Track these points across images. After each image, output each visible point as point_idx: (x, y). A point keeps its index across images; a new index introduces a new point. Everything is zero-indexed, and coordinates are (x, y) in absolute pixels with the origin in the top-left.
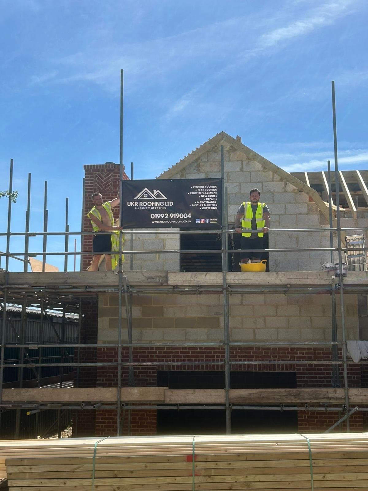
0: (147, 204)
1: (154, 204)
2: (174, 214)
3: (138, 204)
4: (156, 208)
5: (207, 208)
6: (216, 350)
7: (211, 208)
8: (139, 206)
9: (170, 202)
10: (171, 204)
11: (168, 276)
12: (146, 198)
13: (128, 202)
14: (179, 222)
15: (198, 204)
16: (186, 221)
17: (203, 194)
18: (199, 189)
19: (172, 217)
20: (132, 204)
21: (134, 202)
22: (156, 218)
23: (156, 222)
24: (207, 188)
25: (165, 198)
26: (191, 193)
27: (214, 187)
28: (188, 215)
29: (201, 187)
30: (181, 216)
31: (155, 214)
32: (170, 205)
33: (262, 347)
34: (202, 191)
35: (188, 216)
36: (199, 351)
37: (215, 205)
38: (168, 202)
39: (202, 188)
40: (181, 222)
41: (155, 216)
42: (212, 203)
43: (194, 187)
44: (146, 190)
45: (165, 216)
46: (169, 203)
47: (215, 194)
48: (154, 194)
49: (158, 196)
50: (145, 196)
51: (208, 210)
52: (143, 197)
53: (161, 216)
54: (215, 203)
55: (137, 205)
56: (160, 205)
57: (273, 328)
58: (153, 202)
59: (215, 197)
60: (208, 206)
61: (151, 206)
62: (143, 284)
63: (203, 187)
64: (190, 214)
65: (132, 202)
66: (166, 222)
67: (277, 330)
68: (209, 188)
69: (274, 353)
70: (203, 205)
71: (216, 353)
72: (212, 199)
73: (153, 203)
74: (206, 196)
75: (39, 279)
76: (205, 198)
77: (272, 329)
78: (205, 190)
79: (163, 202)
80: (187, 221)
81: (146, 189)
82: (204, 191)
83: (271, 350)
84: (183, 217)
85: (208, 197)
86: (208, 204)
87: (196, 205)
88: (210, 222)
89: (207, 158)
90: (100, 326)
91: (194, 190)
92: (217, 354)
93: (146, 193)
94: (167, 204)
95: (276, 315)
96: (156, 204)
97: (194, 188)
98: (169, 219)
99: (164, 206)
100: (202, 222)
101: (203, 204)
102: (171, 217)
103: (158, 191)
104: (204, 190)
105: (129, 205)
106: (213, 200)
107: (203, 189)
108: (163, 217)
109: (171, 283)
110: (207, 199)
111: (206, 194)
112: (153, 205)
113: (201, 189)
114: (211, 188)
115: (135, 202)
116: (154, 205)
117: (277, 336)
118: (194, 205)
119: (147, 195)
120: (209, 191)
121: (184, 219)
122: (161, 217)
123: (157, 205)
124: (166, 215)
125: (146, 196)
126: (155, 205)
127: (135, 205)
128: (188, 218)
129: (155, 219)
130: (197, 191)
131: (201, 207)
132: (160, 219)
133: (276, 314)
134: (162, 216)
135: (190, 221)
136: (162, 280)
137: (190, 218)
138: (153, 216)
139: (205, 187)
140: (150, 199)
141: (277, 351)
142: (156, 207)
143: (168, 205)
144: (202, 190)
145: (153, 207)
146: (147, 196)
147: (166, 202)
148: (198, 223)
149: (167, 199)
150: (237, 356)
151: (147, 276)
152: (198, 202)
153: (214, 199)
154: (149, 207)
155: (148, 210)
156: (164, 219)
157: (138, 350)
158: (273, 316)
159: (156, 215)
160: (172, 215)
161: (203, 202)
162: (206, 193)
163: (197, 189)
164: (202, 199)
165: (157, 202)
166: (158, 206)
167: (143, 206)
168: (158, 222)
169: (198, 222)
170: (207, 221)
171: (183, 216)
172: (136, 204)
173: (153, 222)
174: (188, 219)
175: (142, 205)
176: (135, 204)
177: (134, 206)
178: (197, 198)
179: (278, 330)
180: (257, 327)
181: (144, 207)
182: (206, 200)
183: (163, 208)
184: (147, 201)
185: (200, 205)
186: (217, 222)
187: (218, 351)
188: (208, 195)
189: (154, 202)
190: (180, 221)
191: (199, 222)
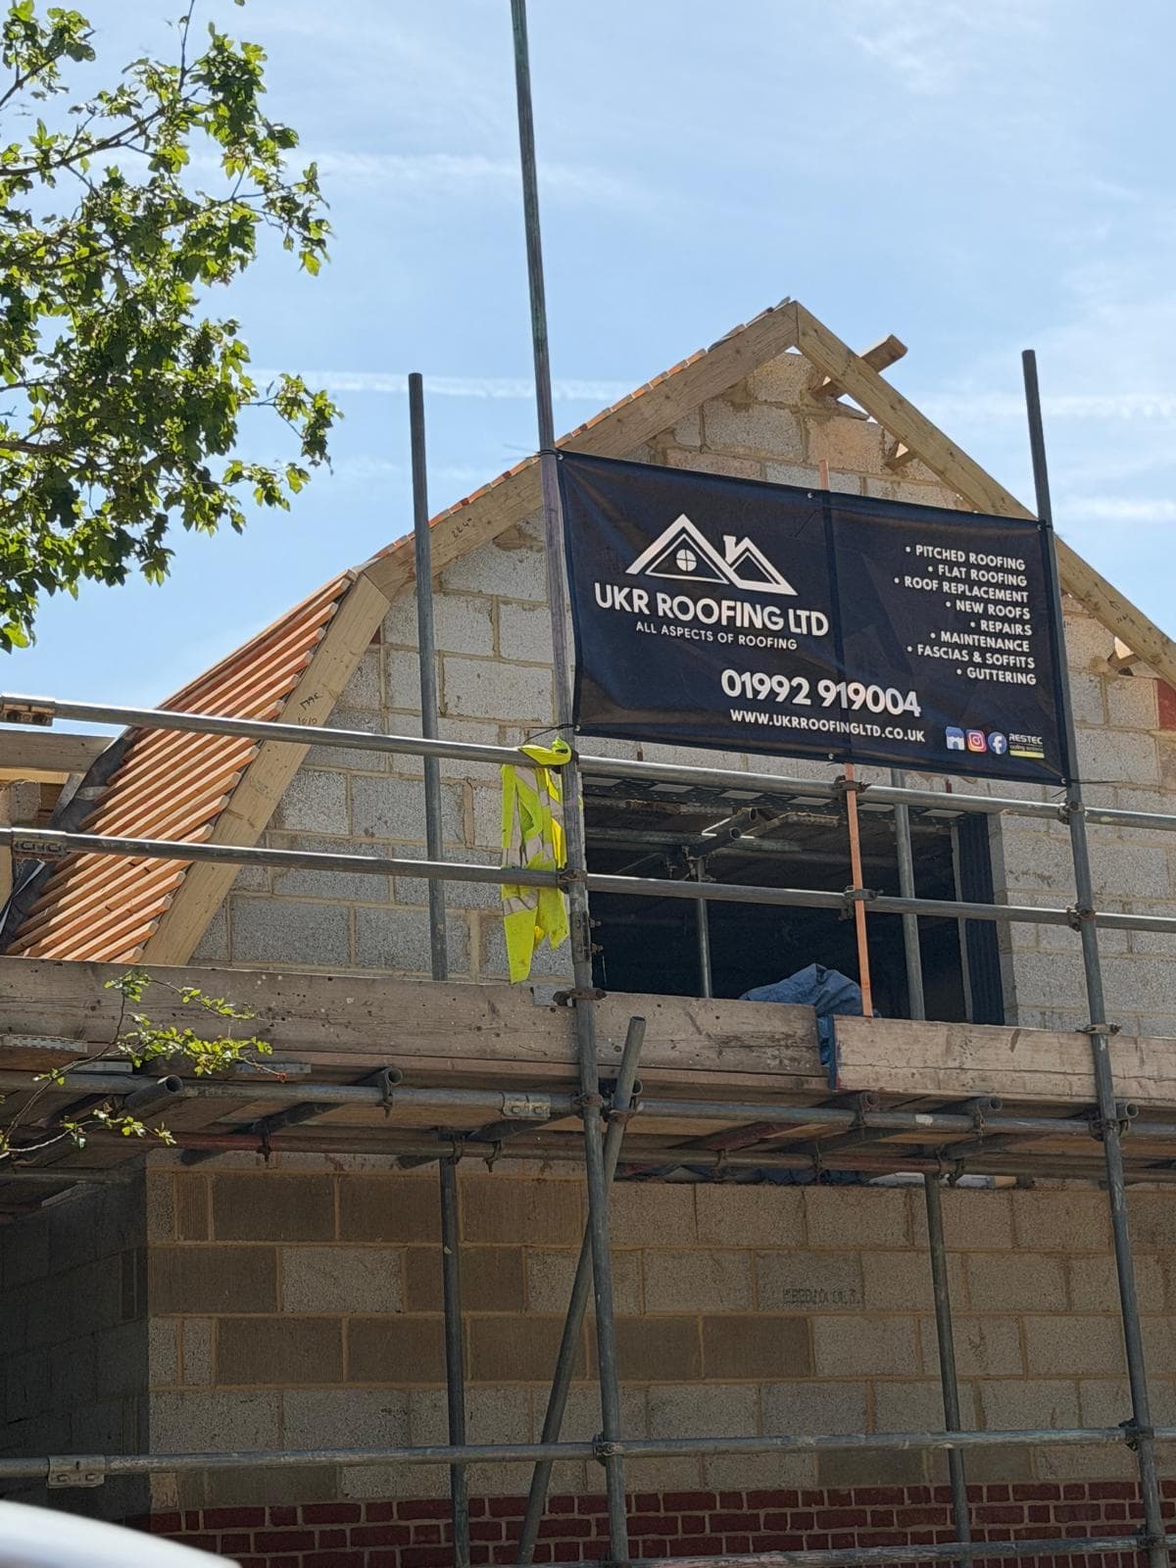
0: (696, 609)
1: (732, 613)
2: (836, 684)
3: (652, 605)
4: (742, 640)
5: (991, 675)
6: (804, 1505)
7: (1009, 677)
8: (653, 617)
9: (815, 615)
10: (820, 626)
11: (840, 1036)
12: (687, 573)
13: (597, 586)
14: (865, 730)
15: (944, 647)
16: (898, 734)
17: (963, 597)
18: (945, 562)
19: (829, 699)
20: (617, 597)
21: (626, 590)
22: (750, 695)
23: (750, 717)
24: (979, 567)
25: (784, 588)
26: (908, 581)
27: (1011, 563)
28: (905, 700)
29: (950, 555)
30: (876, 699)
31: (740, 675)
32: (815, 632)
33: (1017, 1482)
34: (956, 580)
35: (908, 707)
36: (725, 1511)
37: (1027, 663)
38: (803, 614)
39: (959, 565)
40: (877, 731)
41: (743, 684)
42: (1009, 652)
43: (919, 549)
44: (684, 531)
45: (795, 691)
46: (809, 618)
47: (1022, 605)
48: (730, 558)
49: (747, 569)
50: (682, 565)
51: (991, 683)
52: (670, 564)
53: (772, 689)
54: (1022, 654)
55: (646, 612)
56: (764, 624)
57: (1060, 1376)
58: (725, 603)
59: (1021, 621)
60: (993, 666)
61: (717, 627)
62: (704, 1079)
63: (961, 557)
64: (912, 696)
65: (616, 588)
66: (804, 723)
67: (1077, 1388)
68: (988, 568)
69: (1073, 1513)
70: (971, 655)
71: (802, 1521)
72: (1006, 628)
73: (730, 608)
74: (979, 608)
75: (93, 1008)
76: (977, 617)
77: (1055, 1383)
78: (974, 574)
79: (778, 611)
80: (906, 734)
81: (683, 521)
82: (972, 583)
83: (1059, 1498)
84: (886, 708)
85: (986, 616)
86: (993, 651)
87: (939, 652)
88: (1013, 753)
89: (702, 434)
90: (160, 1366)
91: (920, 567)
92: (812, 1528)
93: (685, 545)
94: (798, 624)
95: (1069, 1310)
96: (747, 614)
97: (922, 553)
98: (816, 708)
99: (785, 633)
100: (974, 748)
101: (971, 649)
102: (824, 699)
103: (747, 543)
104: (968, 573)
105: (604, 599)
106: (1014, 637)
107: (963, 570)
108: (783, 693)
109: (852, 1076)
110: (984, 625)
111: (976, 599)
112: (724, 622)
113: (952, 565)
114: (997, 569)
115: (636, 592)
116: (731, 619)
117: (1081, 1417)
118: (928, 651)
119: (690, 555)
120: (988, 584)
121: (885, 719)
122: (773, 694)
123: (746, 624)
124: (800, 687)
125: (686, 561)
126: (738, 624)
127: (636, 610)
128: (907, 713)
129: (742, 702)
130: (934, 576)
131: (964, 665)
132: (770, 705)
133: (1065, 1300)
134: (778, 686)
135: (919, 736)
136: (792, 1059)
137: (917, 714)
138: (736, 682)
139: (972, 558)
140: (707, 585)
141: (1087, 1501)
142: (743, 631)
143: (805, 632)
144: (955, 572)
145: (727, 629)
146: (692, 566)
147: (791, 612)
148: (956, 751)
149: (794, 593)
150: (906, 1535)
151: (713, 1031)
152: (945, 637)
153: (1018, 629)
154: (707, 627)
155: (702, 644)
156: (788, 708)
157: (395, 1521)
158: (1056, 1313)
159: (746, 676)
160: (828, 691)
161: (968, 639)
162: (976, 591)
163: (935, 562)
164: (964, 623)
165: (747, 606)
166: (751, 630)
167: (677, 622)
168: (763, 719)
169: (955, 744)
170: (998, 742)
171: (885, 700)
172: (640, 604)
173: (736, 716)
174: (906, 720)
175: (671, 615)
176: (636, 602)
177: (628, 609)
178: (939, 614)
179: (1082, 1384)
180: (992, 1373)
181: (684, 624)
182: (978, 631)
183: (783, 643)
184: (696, 592)
185: (956, 655)
186: (1042, 756)
187: (814, 1509)
188: (987, 602)
189: (732, 604)
190: (869, 727)
191: (962, 747)
